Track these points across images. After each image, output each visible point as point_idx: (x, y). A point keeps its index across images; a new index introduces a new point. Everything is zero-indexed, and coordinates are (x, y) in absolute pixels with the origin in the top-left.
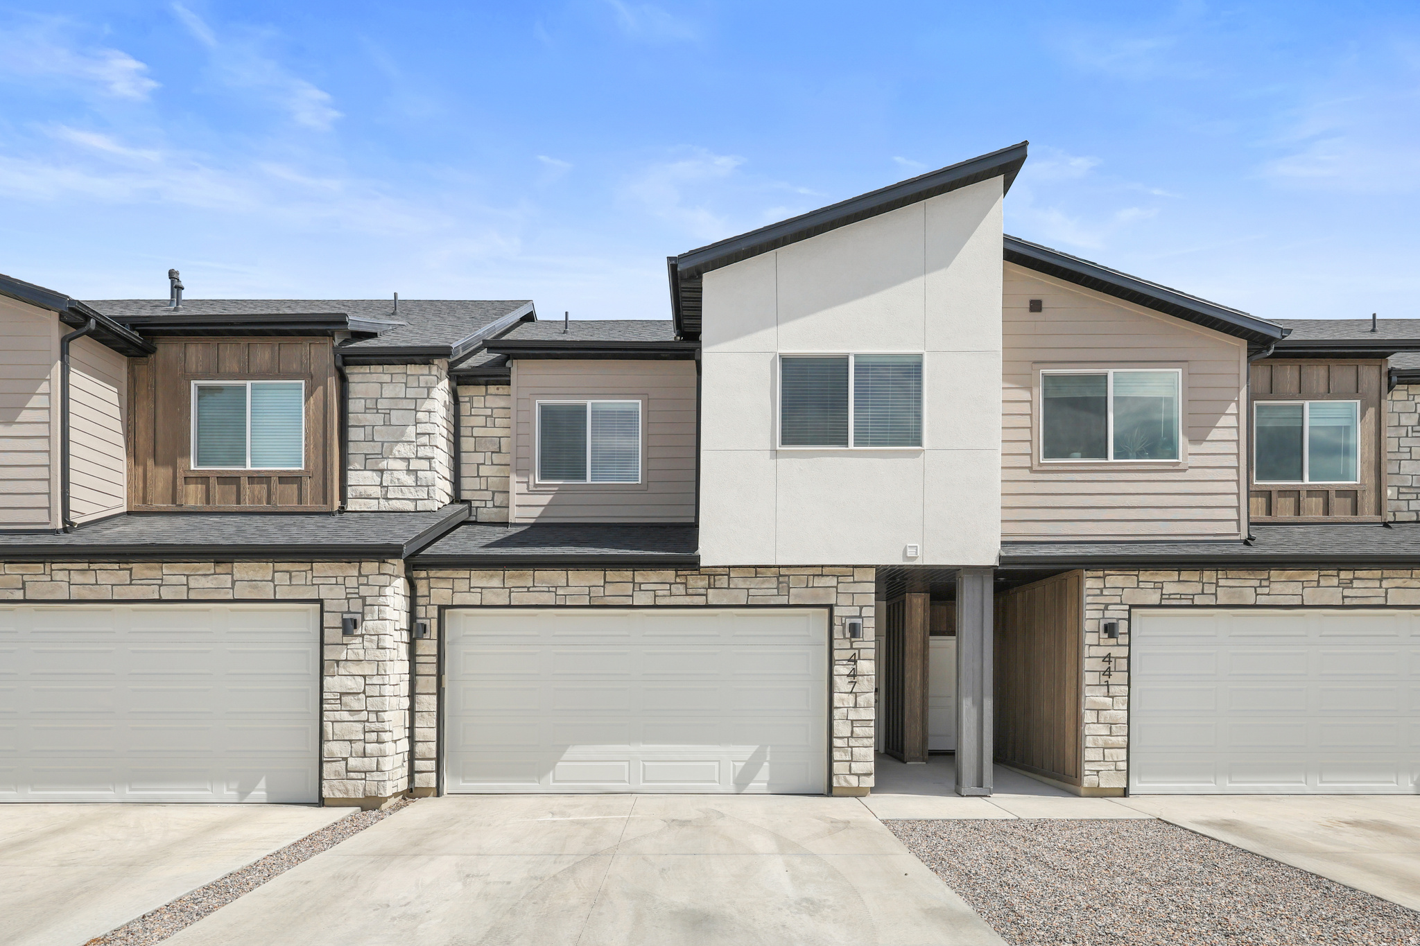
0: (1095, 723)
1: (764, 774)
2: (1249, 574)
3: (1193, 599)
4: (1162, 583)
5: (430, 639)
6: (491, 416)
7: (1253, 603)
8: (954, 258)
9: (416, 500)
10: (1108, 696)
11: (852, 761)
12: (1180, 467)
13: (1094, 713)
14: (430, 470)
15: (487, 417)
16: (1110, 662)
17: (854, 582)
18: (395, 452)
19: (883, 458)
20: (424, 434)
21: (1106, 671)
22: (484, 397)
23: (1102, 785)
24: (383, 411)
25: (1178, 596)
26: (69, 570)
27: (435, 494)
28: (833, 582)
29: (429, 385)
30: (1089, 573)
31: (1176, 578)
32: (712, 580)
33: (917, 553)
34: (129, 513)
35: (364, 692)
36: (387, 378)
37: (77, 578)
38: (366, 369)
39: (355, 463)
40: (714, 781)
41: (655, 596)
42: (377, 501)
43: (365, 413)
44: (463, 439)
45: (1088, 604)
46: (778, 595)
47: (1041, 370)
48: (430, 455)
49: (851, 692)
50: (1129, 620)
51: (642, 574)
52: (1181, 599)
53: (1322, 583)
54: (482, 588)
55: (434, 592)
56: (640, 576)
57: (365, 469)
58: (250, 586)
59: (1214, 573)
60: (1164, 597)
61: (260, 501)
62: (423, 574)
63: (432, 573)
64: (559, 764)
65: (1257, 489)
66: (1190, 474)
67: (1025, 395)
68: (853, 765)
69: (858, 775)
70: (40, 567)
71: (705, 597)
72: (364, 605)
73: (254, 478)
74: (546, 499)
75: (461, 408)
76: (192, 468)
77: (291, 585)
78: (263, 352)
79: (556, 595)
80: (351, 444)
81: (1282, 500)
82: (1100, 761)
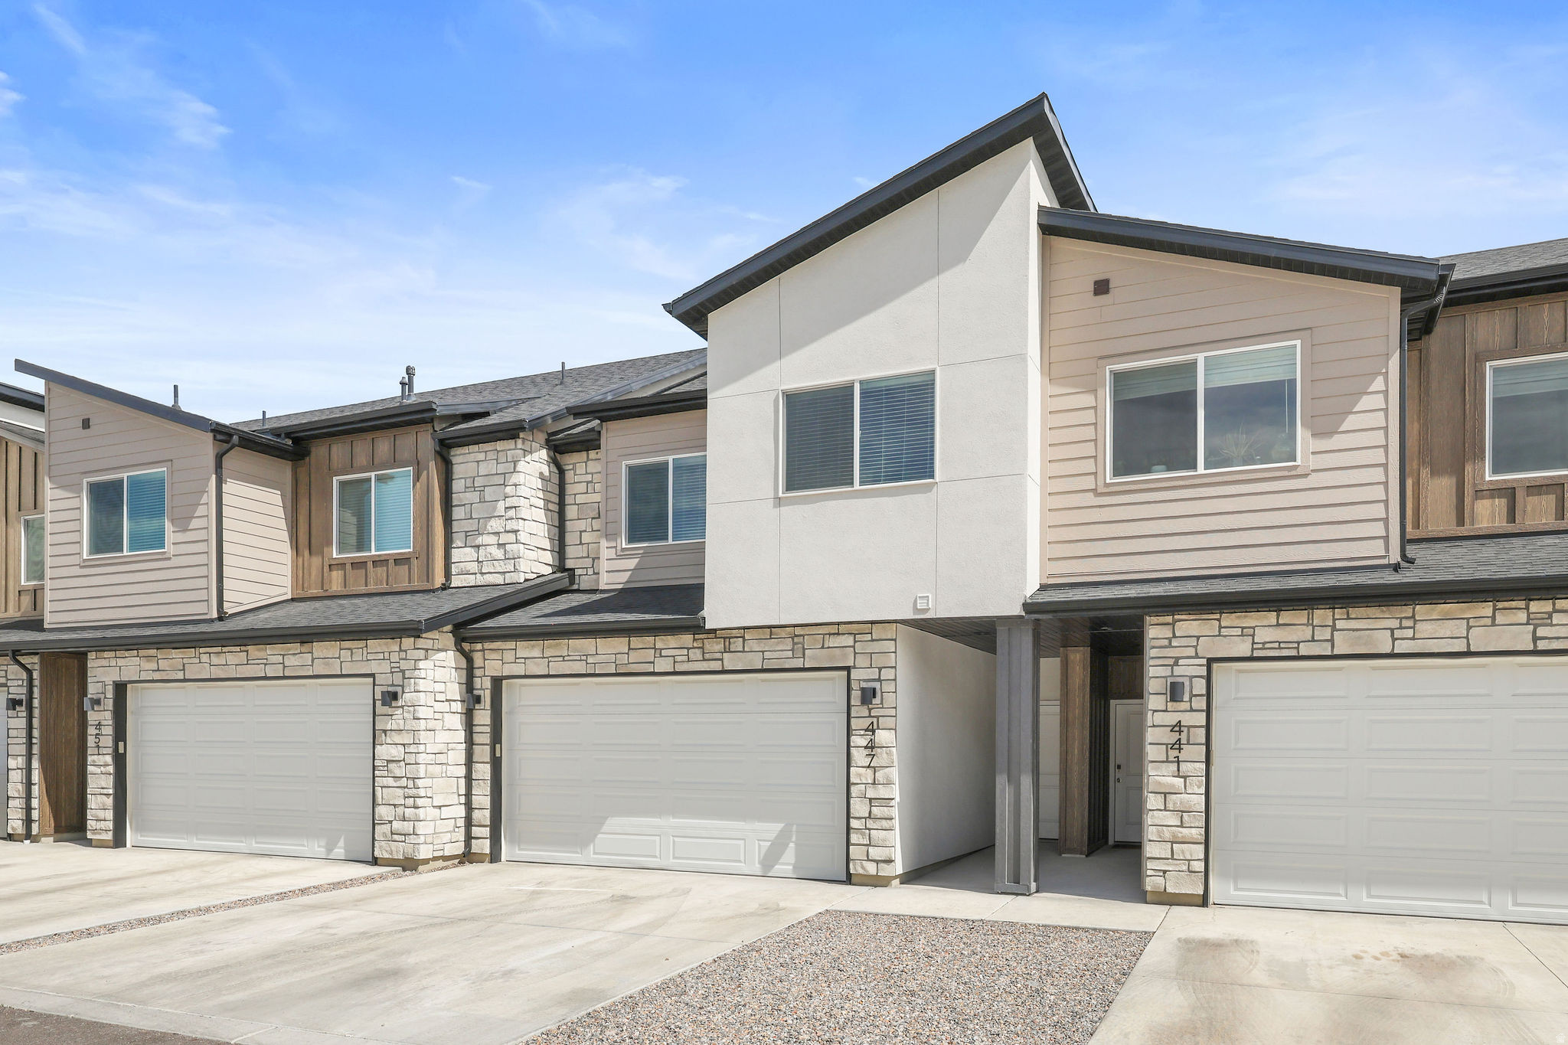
0: (1161, 810)
1: (789, 856)
2: (1383, 611)
3: (1298, 648)
4: (1254, 628)
5: (484, 709)
6: (591, 482)
7: (1388, 651)
8: (972, 251)
9: (505, 573)
10: (1179, 776)
11: (869, 845)
12: (1299, 472)
13: (1161, 798)
14: (516, 543)
15: (588, 482)
16: (1180, 732)
17: (873, 640)
18: (489, 527)
19: (892, 496)
20: (511, 508)
21: (1175, 743)
22: (586, 462)
23: (1169, 890)
24: (479, 489)
25: (1276, 645)
26: (210, 653)
27: (520, 566)
28: (849, 640)
29: (515, 459)
30: (1154, 620)
31: (1274, 622)
32: (727, 643)
33: (928, 603)
34: (293, 600)
35: (404, 760)
36: (481, 456)
37: (215, 660)
38: (465, 450)
39: (458, 543)
40: (740, 861)
41: (675, 662)
42: (474, 576)
43: (465, 492)
44: (568, 507)
45: (1153, 658)
46: (793, 657)
47: (1107, 367)
48: (516, 528)
49: (869, 767)
50: (1209, 679)
51: (662, 639)
52: (1280, 648)
53: (1499, 619)
54: (525, 658)
55: (488, 663)
56: (661, 642)
57: (466, 547)
58: (324, 664)
59: (1329, 612)
60: (1255, 646)
61: (381, 584)
62: (479, 646)
63: (487, 645)
64: (600, 836)
65: (1492, 487)
66: (1314, 480)
67: (1088, 400)
68: (871, 849)
69: (877, 862)
70: (192, 652)
71: (720, 662)
72: (404, 678)
73: (378, 562)
74: (632, 563)
75: (566, 477)
76: (335, 556)
77: (352, 661)
78: (383, 446)
79: (587, 663)
80: (454, 523)
81: (1533, 500)
82: (1168, 859)
